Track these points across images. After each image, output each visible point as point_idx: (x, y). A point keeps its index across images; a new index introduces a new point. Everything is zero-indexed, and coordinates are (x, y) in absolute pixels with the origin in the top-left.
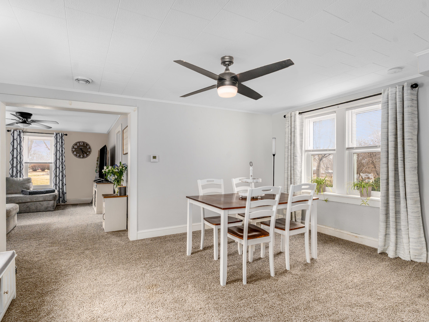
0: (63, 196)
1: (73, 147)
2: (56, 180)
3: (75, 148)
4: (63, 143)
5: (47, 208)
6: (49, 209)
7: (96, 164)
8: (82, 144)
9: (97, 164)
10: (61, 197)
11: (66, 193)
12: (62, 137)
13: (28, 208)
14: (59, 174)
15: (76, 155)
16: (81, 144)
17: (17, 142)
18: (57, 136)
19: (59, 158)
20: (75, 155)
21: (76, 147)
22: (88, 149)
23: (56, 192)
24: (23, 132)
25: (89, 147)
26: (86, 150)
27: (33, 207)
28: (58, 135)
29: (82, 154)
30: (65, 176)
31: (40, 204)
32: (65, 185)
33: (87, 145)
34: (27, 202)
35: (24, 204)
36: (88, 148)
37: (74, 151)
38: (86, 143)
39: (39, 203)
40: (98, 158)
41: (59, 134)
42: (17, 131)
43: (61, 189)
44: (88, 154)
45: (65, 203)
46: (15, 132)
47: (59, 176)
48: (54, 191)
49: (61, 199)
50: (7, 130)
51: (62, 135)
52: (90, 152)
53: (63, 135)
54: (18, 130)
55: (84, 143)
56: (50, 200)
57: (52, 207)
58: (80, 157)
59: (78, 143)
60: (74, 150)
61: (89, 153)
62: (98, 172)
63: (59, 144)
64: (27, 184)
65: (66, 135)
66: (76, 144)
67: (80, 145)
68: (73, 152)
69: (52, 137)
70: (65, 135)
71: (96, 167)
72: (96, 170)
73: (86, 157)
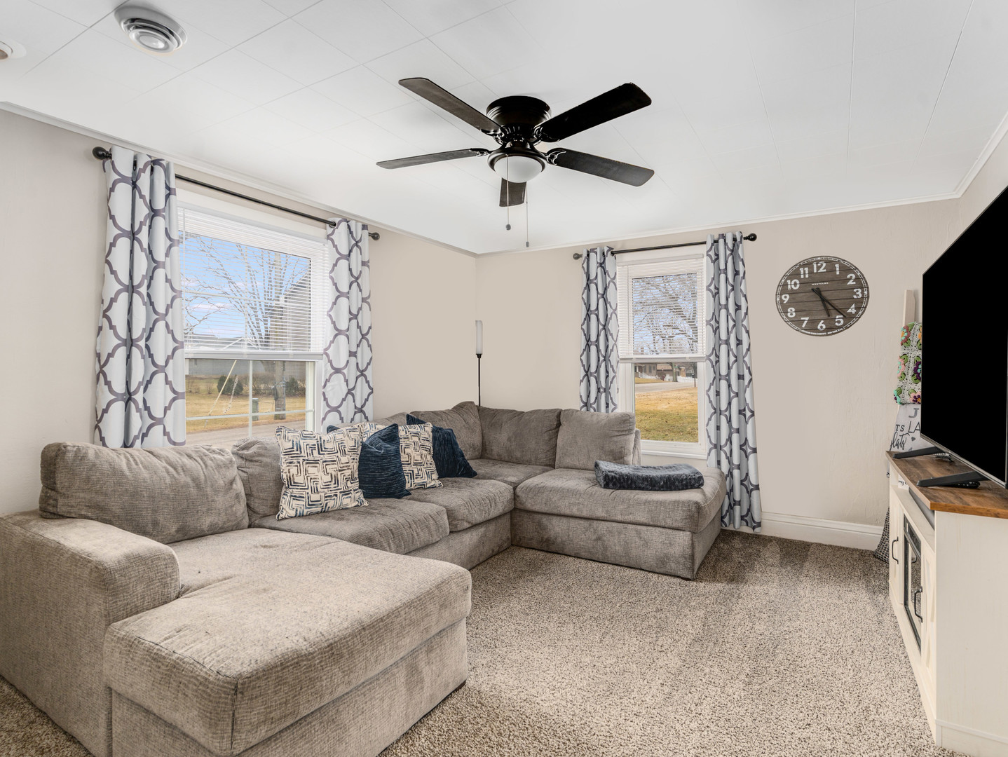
0: (745, 495)
1: (783, 288)
2: (718, 428)
3: (792, 293)
4: (741, 275)
5: (663, 560)
6: (673, 565)
7: (897, 362)
8: (821, 270)
9: (904, 357)
10: (739, 503)
11: (757, 487)
12: (734, 251)
13: (600, 543)
14: (730, 404)
15: (796, 322)
16: (818, 268)
17: (597, 289)
18: (717, 249)
19: (729, 338)
20: (792, 320)
21: (794, 285)
22: (852, 288)
23: (710, 485)
24: (613, 254)
25: (857, 279)
26: (844, 294)
27: (615, 544)
28: (721, 241)
29: (826, 316)
30: (753, 412)
31: (638, 533)
32: (755, 450)
33: (847, 269)
34: (597, 520)
35: (585, 524)
36: (851, 283)
37: (790, 304)
38: (839, 261)
39: (636, 531)
40: (908, 329)
41: (723, 236)
42: (596, 253)
43: (739, 467)
44: (854, 311)
45: (754, 528)
46: (592, 255)
47: (727, 413)
48: (694, 482)
49: (737, 508)
50: (575, 255)
51: (735, 240)
52: (861, 305)
53: (738, 240)
54: (598, 251)
55: (830, 262)
56: (675, 525)
57: (682, 560)
58: (816, 330)
59: (804, 266)
60: (786, 298)
61: (858, 308)
62: (909, 399)
63: (727, 279)
64: (615, 439)
65: (753, 238)
66: (794, 274)
67: (811, 273)
68: (783, 309)
69: (700, 256)
70: (746, 238)
71: (897, 373)
72: (900, 392)
73: (845, 327)
